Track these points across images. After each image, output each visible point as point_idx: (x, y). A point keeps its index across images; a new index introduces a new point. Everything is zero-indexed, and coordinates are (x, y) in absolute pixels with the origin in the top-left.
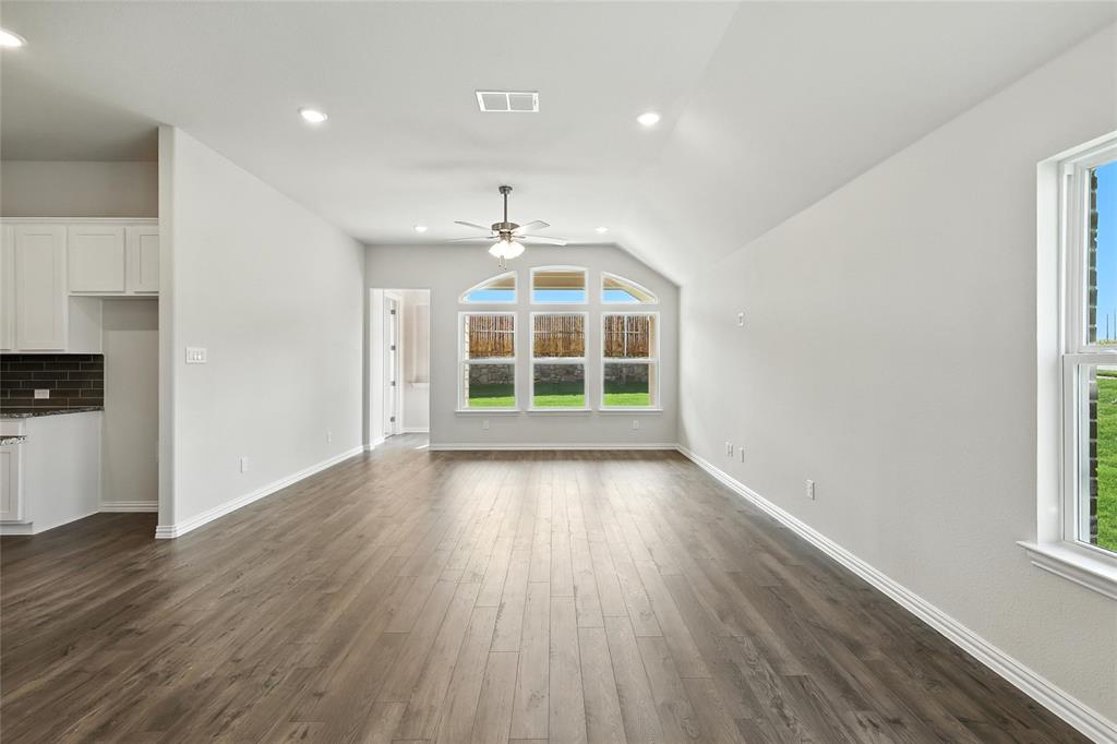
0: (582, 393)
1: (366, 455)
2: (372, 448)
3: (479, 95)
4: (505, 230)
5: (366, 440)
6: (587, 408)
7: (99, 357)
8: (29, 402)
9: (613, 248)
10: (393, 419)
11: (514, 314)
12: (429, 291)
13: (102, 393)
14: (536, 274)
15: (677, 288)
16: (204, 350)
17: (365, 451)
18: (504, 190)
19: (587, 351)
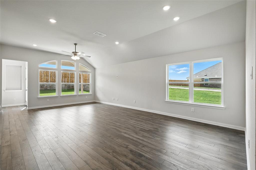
4: (75, 53)
6: (76, 94)
11: (56, 71)
15: (94, 69)
19: (75, 81)
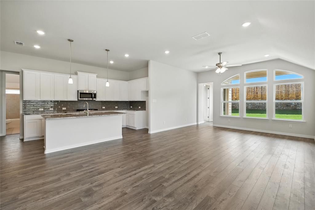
0: (266, 113)
1: (198, 125)
2: (199, 124)
3: (193, 38)
4: (219, 65)
5: (197, 121)
6: (267, 118)
7: (145, 101)
8: (138, 109)
9: (279, 60)
10: (208, 117)
11: (239, 87)
12: (213, 83)
13: (146, 108)
14: (247, 74)
15: (314, 71)
16: (156, 100)
17: (197, 124)
18: (220, 54)
19: (267, 99)
